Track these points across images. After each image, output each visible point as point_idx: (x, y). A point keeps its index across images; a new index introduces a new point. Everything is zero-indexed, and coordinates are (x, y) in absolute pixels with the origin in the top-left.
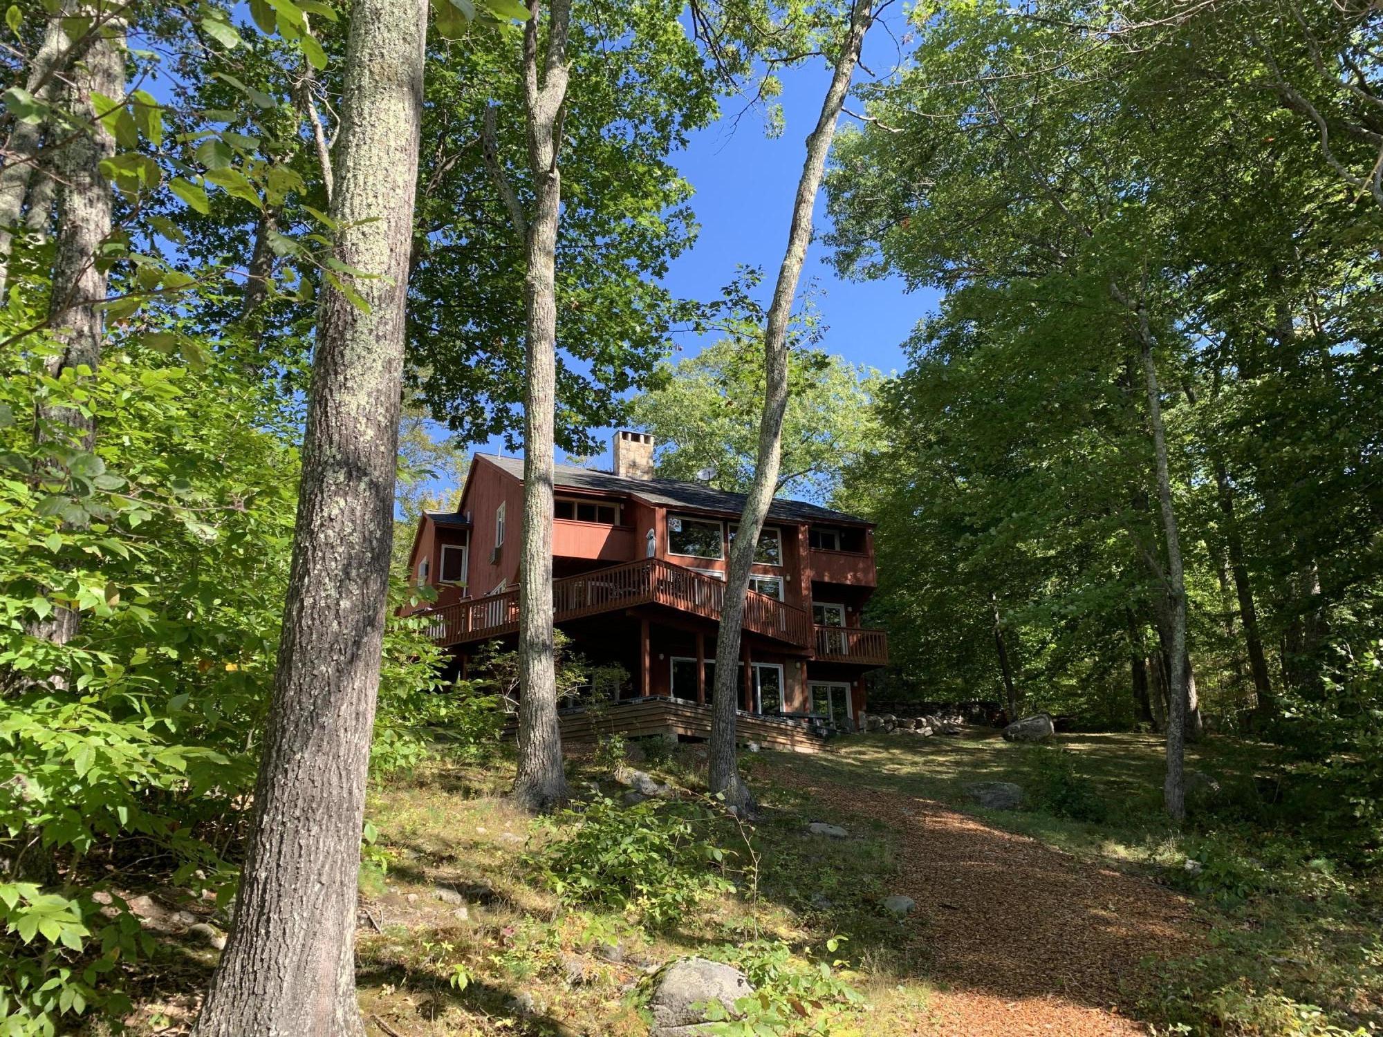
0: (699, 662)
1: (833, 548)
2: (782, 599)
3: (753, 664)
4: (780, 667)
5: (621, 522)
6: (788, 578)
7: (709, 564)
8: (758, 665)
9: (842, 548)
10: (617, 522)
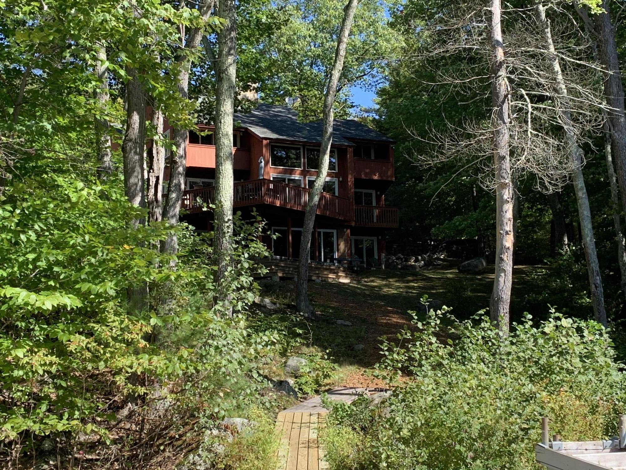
0: (288, 229)
1: (370, 157)
2: (337, 194)
3: (319, 230)
4: (335, 232)
5: (241, 146)
6: (341, 179)
7: (291, 172)
8: (322, 231)
9: (376, 157)
10: (239, 147)
